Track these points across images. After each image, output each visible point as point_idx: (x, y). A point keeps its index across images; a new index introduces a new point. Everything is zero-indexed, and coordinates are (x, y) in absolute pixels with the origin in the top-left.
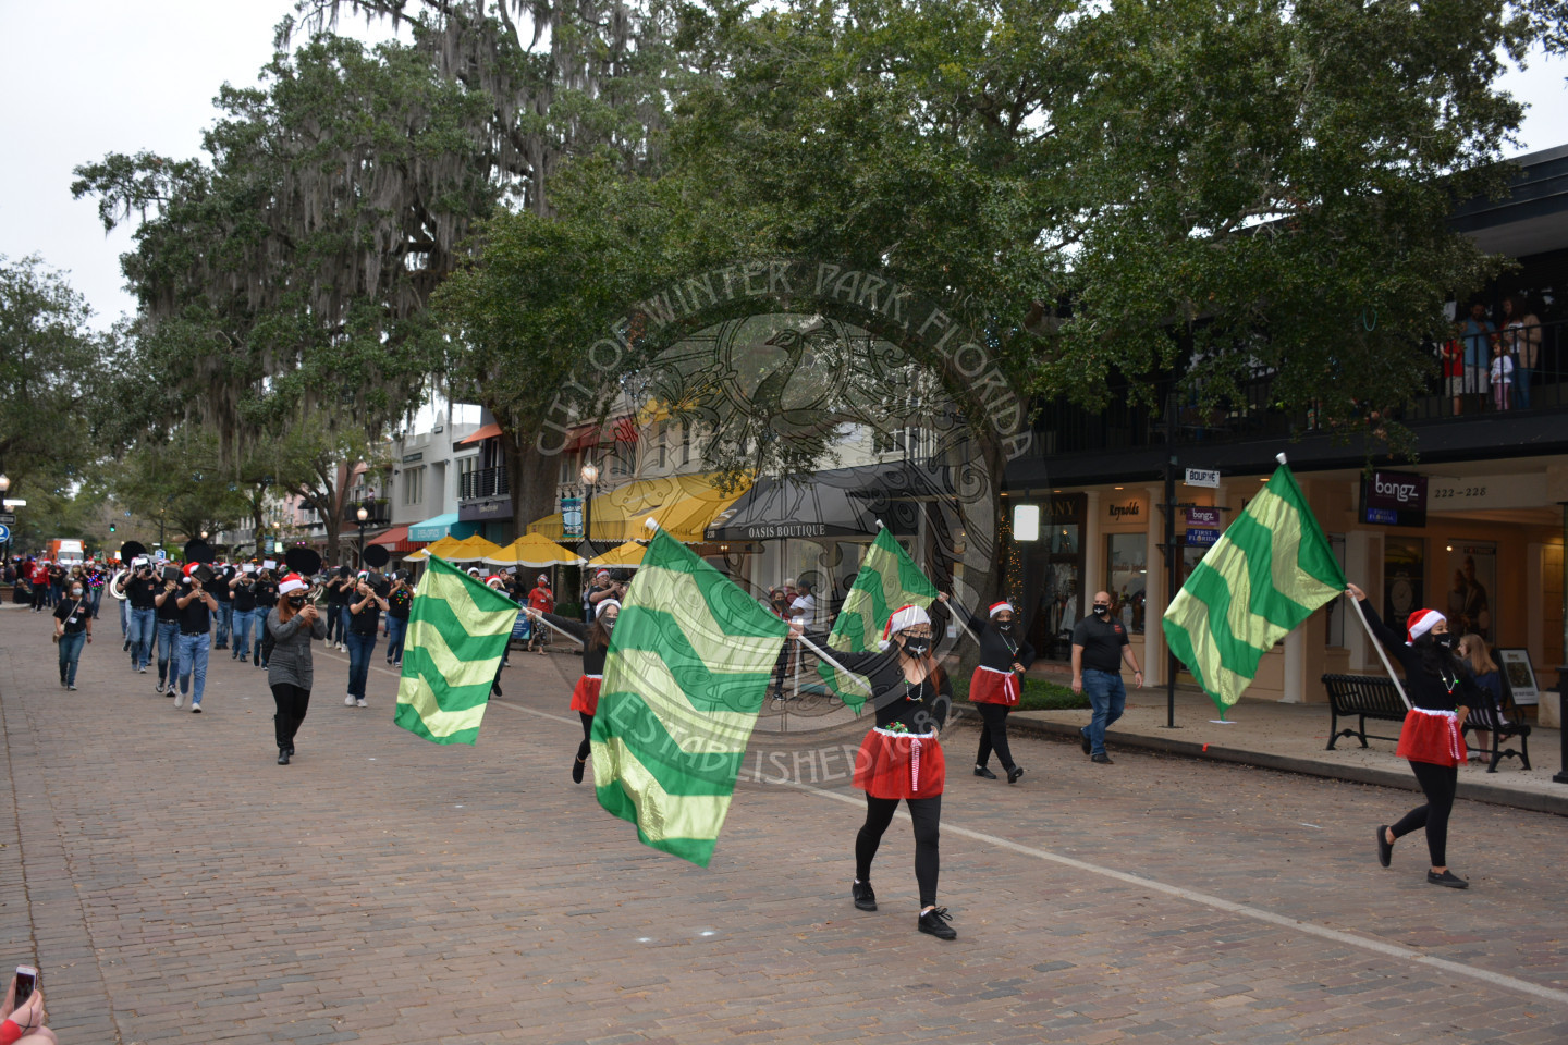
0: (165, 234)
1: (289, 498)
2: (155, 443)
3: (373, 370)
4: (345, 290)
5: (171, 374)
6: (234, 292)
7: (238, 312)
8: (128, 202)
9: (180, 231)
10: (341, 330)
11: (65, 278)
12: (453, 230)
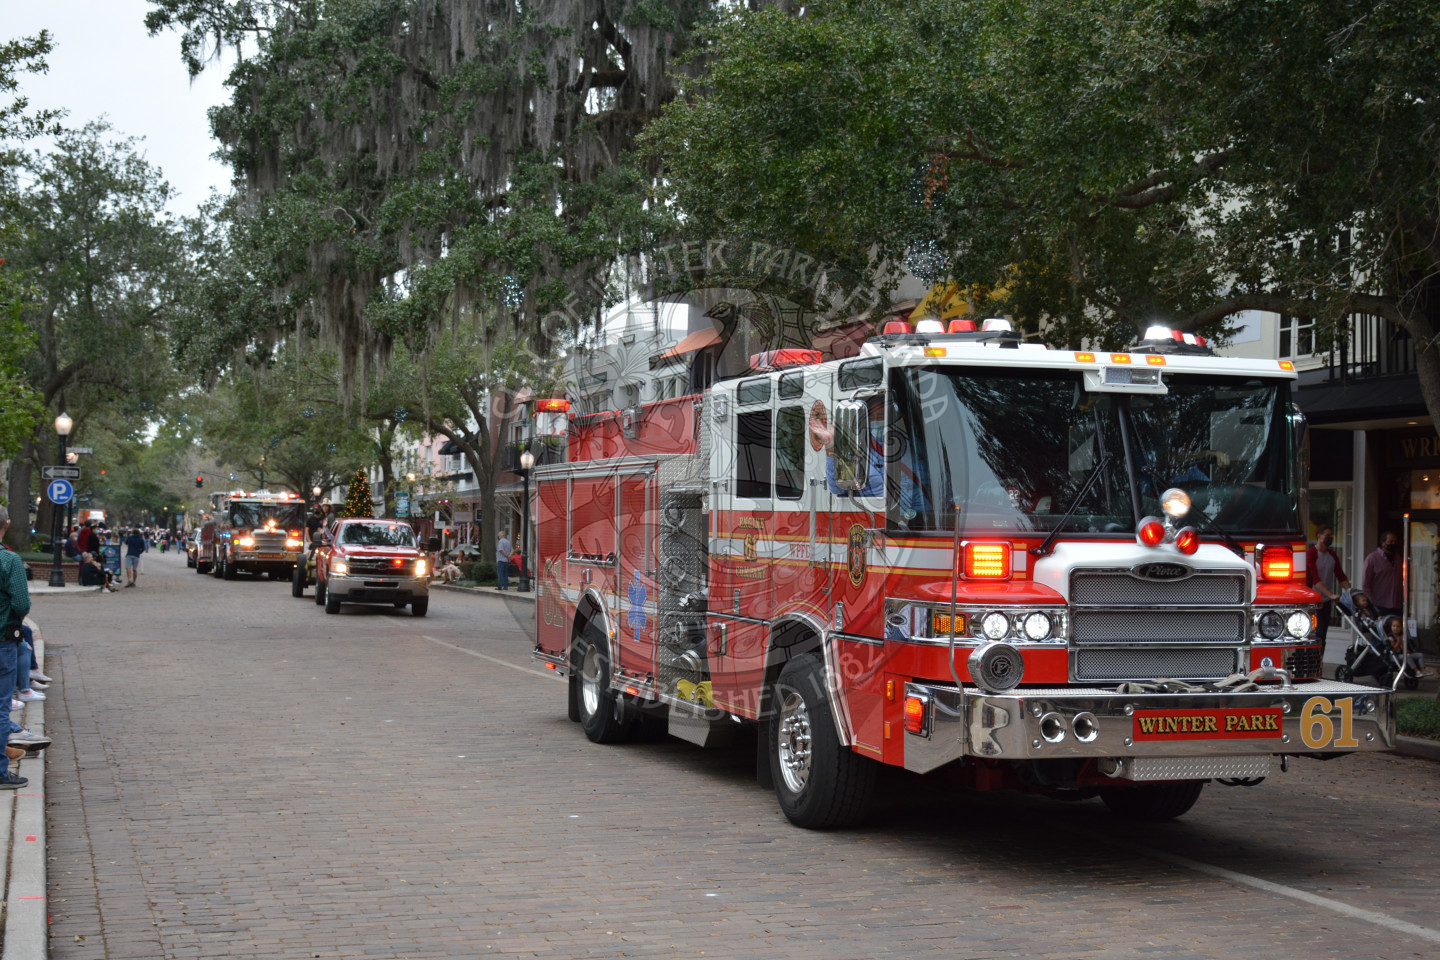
0: (266, 76)
1: (427, 440)
2: (256, 366)
3: (547, 256)
4: (506, 145)
5: (277, 269)
6: (357, 154)
7: (363, 180)
8: (218, 36)
9: (286, 73)
10: (502, 201)
11: (139, 150)
12: (654, 51)
